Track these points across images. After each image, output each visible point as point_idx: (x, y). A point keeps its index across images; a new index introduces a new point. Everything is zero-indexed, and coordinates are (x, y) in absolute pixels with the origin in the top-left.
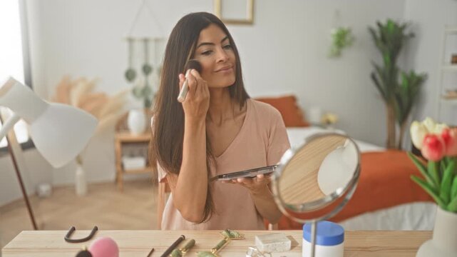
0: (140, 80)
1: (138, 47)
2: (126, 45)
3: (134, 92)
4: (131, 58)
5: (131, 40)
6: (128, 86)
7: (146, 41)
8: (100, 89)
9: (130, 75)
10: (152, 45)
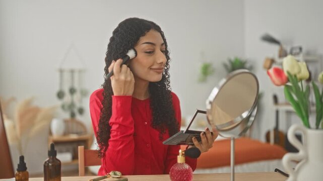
0: (67, 98)
1: (67, 76)
2: (58, 75)
3: (63, 107)
4: (61, 84)
5: (61, 71)
6: (59, 103)
7: (72, 72)
8: (36, 104)
9: (60, 95)
10: (76, 75)
